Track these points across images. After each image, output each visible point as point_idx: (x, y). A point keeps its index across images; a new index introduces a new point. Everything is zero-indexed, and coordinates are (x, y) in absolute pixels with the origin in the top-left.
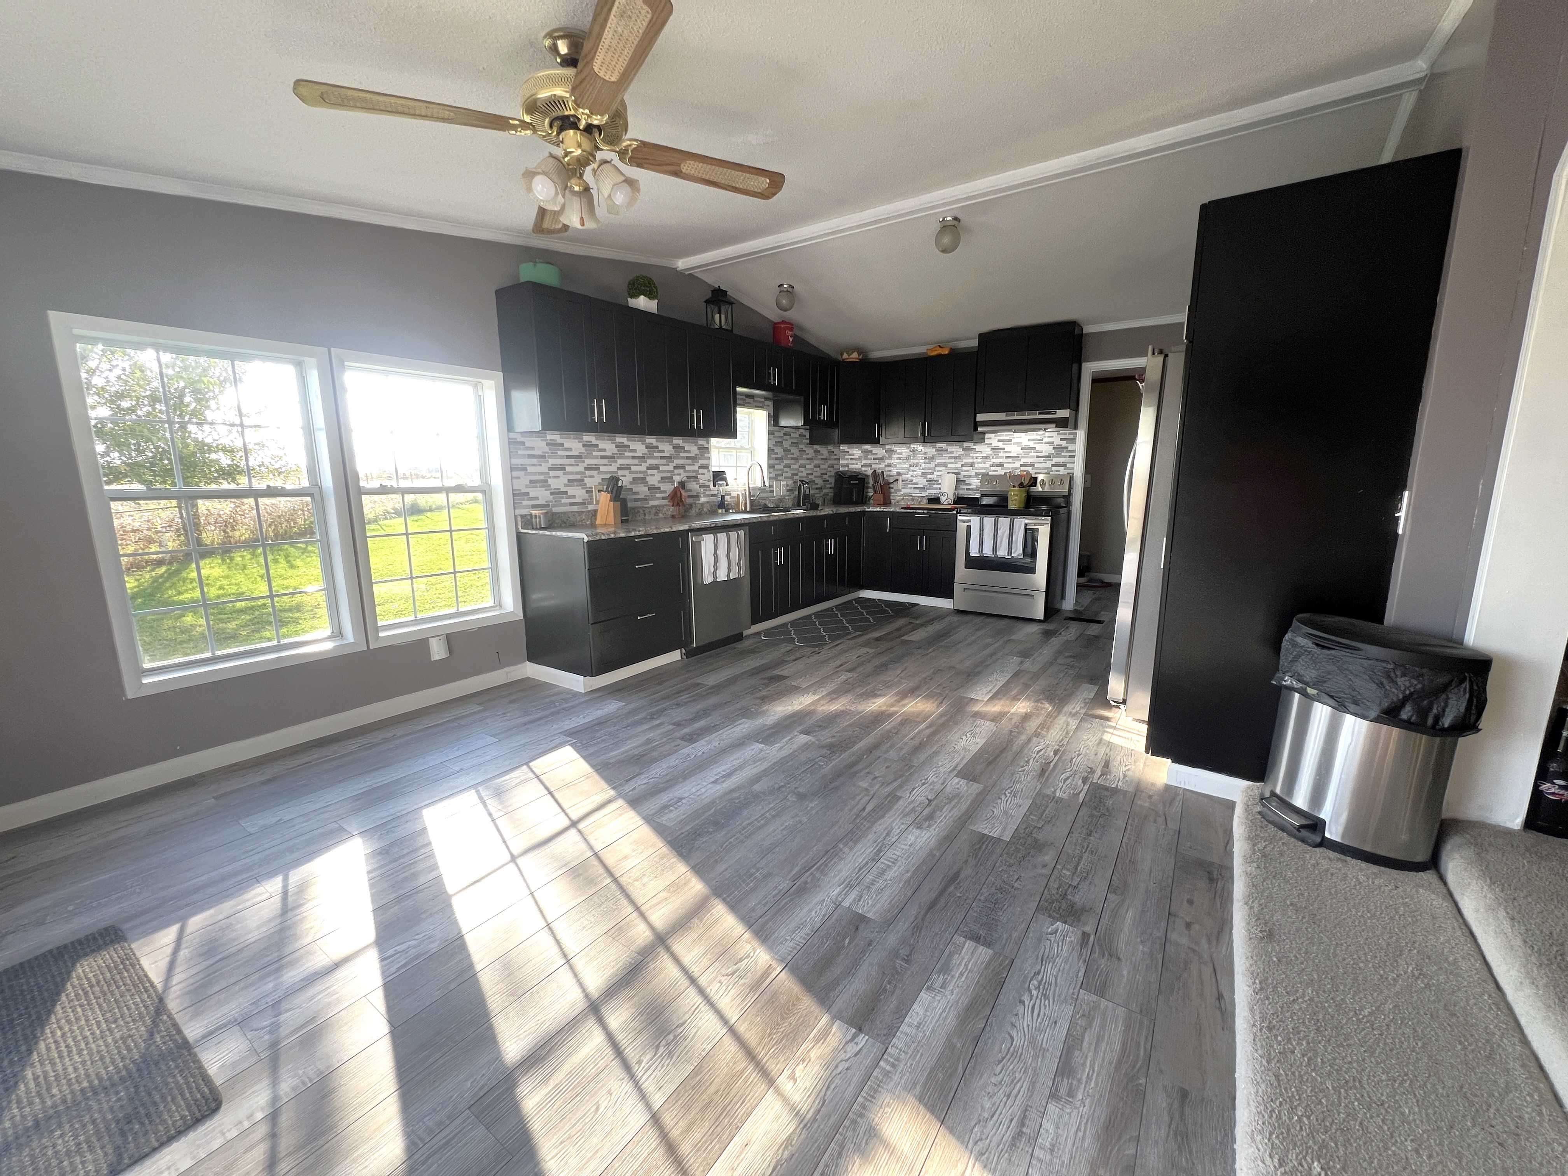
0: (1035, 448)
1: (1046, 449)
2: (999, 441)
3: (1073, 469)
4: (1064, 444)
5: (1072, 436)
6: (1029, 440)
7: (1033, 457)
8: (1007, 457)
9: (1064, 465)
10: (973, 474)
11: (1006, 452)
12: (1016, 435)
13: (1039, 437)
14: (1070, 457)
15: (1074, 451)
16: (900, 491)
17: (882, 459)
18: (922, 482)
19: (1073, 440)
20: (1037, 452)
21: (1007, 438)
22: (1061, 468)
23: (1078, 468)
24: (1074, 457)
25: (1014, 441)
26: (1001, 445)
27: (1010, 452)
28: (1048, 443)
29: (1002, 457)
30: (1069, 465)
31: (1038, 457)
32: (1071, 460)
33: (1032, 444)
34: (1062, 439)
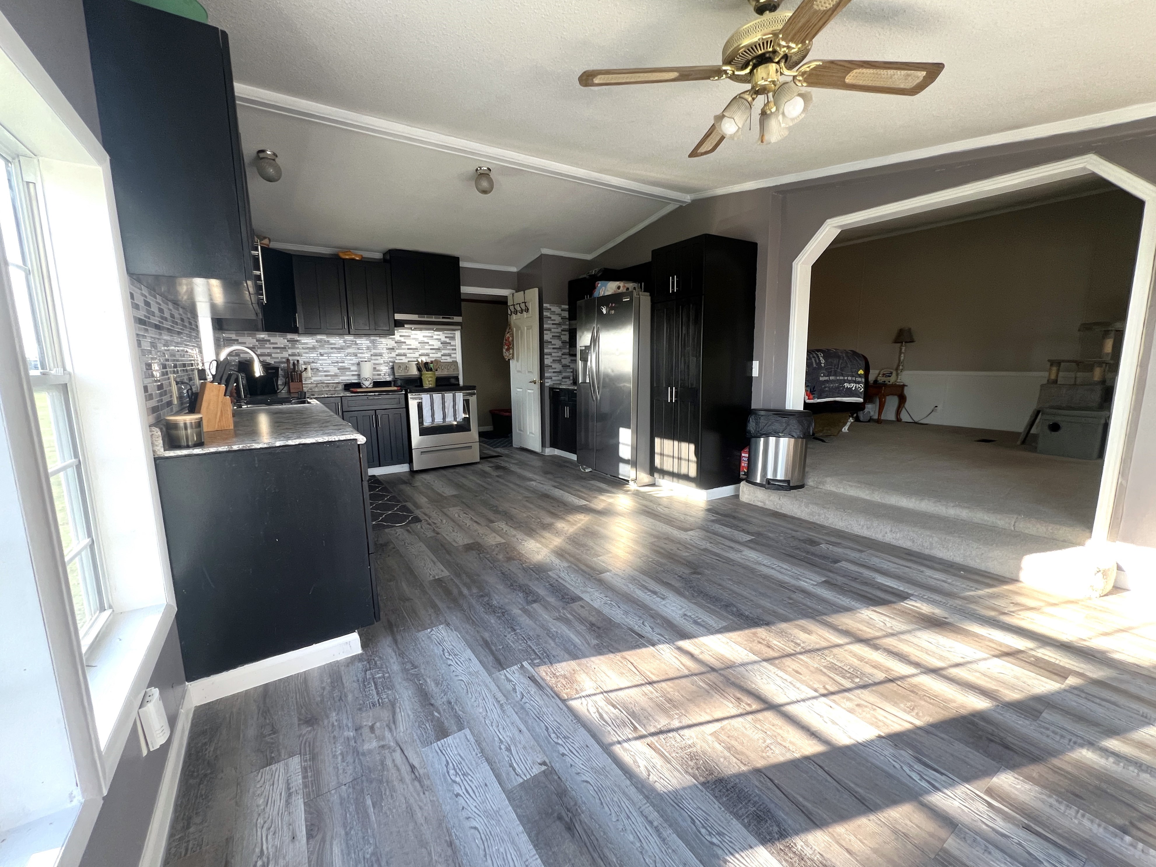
0: (428, 343)
1: (437, 344)
2: (401, 336)
3: (456, 358)
4: (448, 340)
5: (452, 335)
6: (424, 336)
7: (427, 349)
8: (408, 349)
9: (449, 355)
10: (382, 362)
11: (407, 345)
12: (413, 332)
13: (430, 335)
14: (453, 349)
15: (455, 346)
16: (310, 378)
17: (284, 348)
18: (333, 370)
19: (453, 338)
20: (430, 345)
21: (407, 334)
22: (448, 358)
23: (458, 357)
24: (455, 349)
25: (412, 336)
26: (402, 339)
27: (410, 345)
28: (437, 339)
29: (404, 349)
30: (453, 355)
31: (431, 349)
32: (454, 352)
33: (426, 340)
34: (446, 337)
